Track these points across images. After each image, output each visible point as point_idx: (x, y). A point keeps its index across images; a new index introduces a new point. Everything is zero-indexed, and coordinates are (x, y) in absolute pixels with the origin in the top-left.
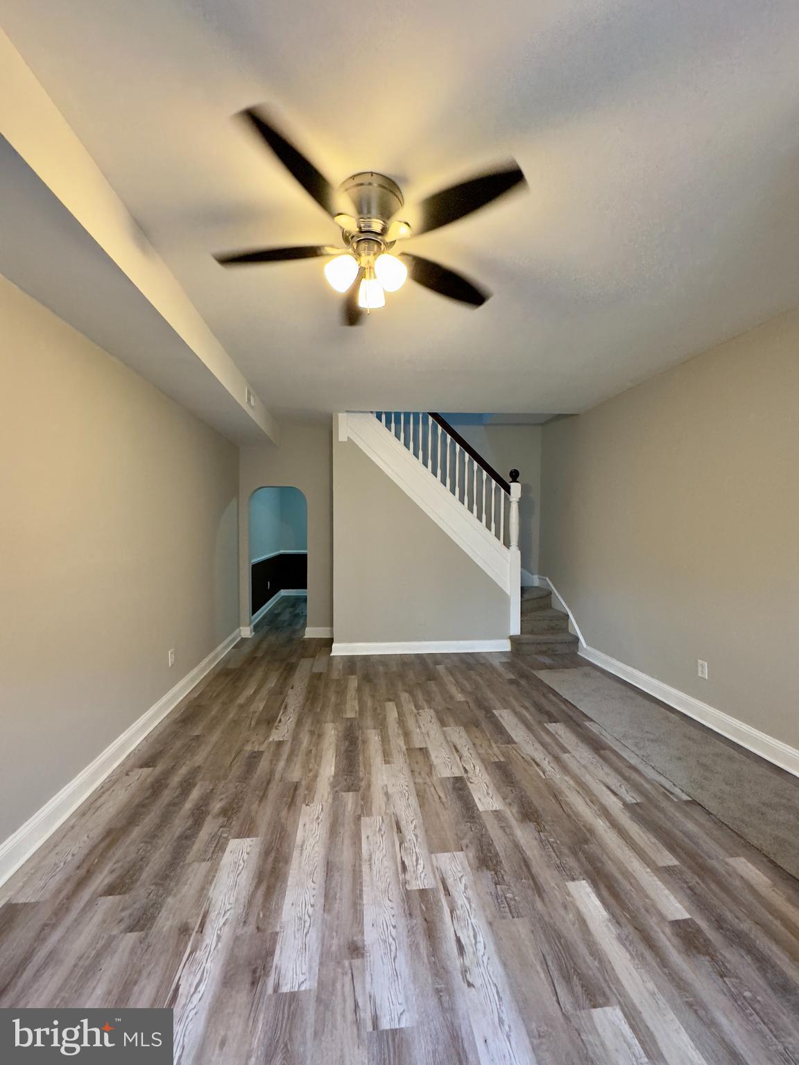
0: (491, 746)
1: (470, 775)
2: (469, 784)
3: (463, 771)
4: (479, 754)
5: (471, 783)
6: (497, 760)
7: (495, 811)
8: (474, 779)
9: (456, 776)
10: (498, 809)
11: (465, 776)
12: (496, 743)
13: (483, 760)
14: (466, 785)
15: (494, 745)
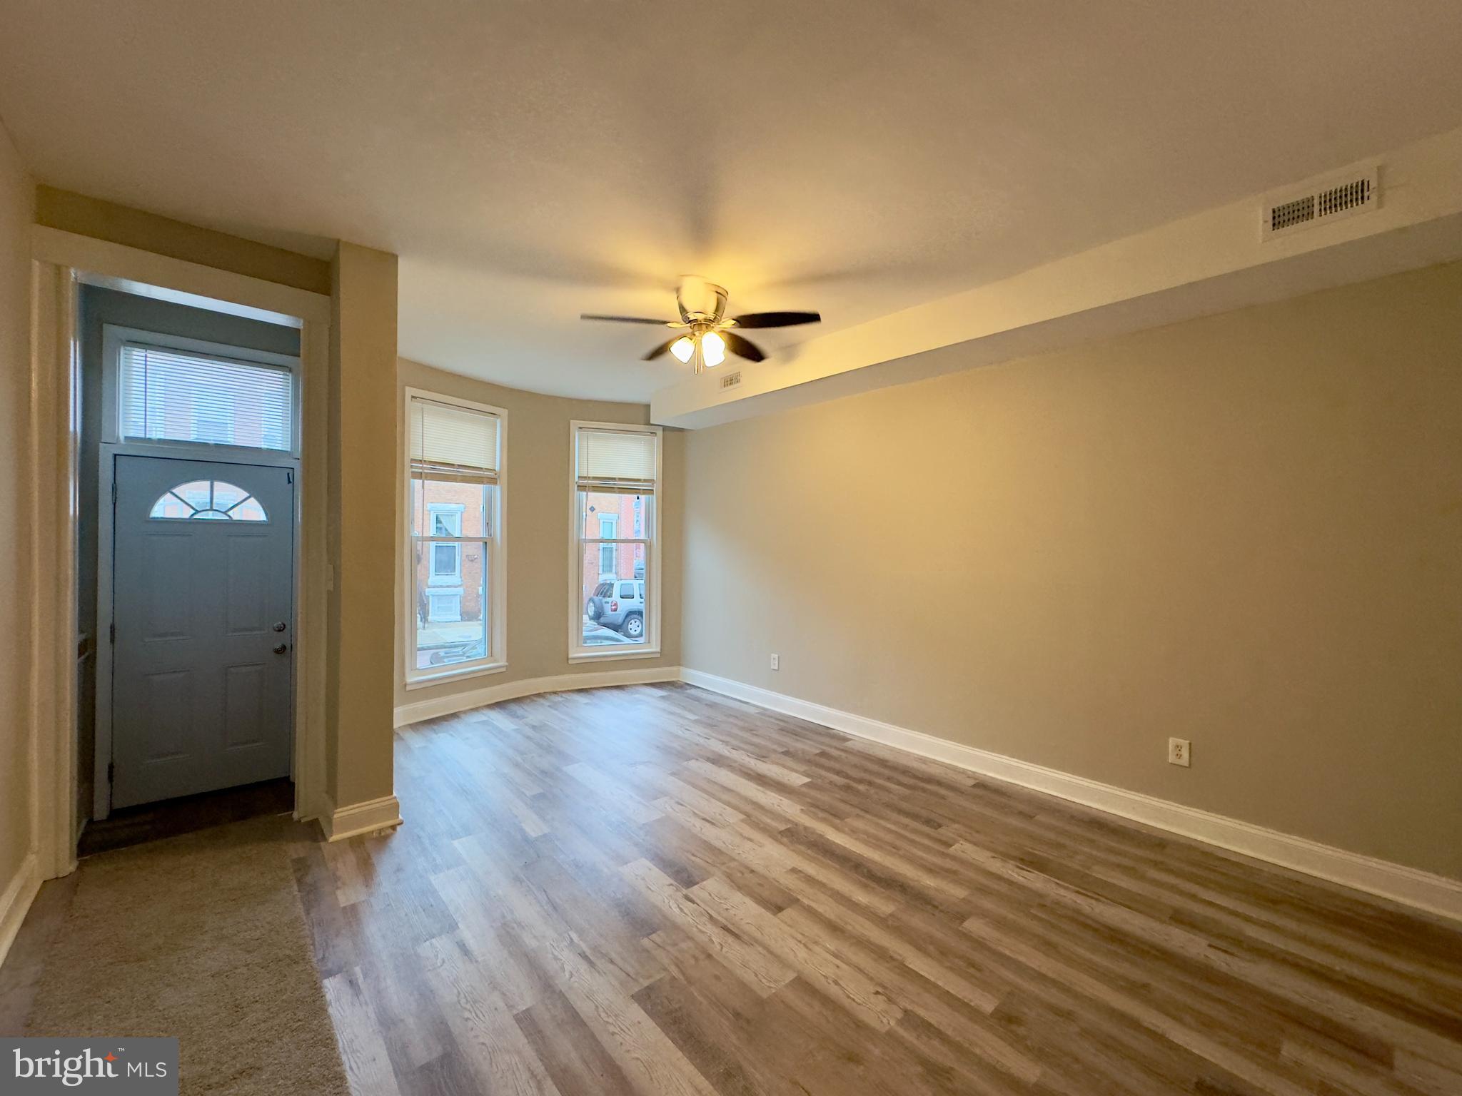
0: (677, 966)
1: (679, 894)
2: (672, 882)
3: (691, 896)
4: (691, 938)
5: (672, 885)
6: (654, 936)
7: (626, 863)
8: (670, 891)
9: (696, 887)
10: (625, 866)
11: (685, 891)
12: (674, 978)
13: (676, 927)
14: (676, 880)
15: (674, 971)
